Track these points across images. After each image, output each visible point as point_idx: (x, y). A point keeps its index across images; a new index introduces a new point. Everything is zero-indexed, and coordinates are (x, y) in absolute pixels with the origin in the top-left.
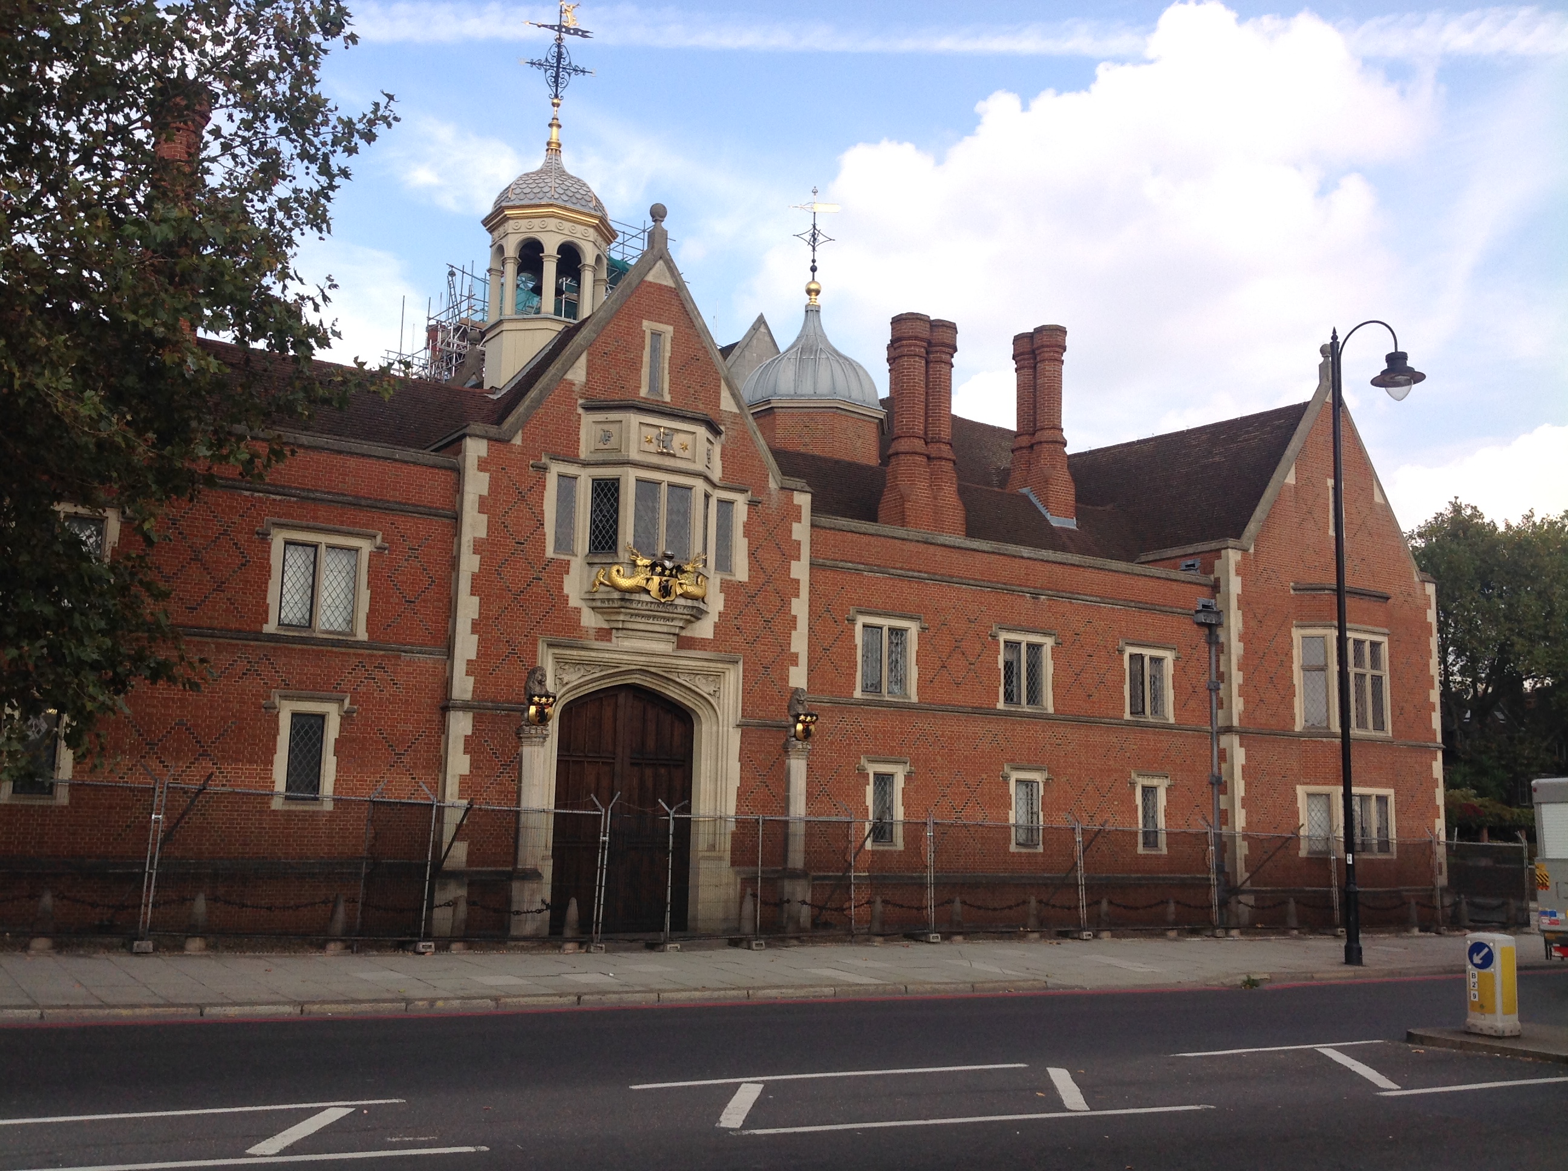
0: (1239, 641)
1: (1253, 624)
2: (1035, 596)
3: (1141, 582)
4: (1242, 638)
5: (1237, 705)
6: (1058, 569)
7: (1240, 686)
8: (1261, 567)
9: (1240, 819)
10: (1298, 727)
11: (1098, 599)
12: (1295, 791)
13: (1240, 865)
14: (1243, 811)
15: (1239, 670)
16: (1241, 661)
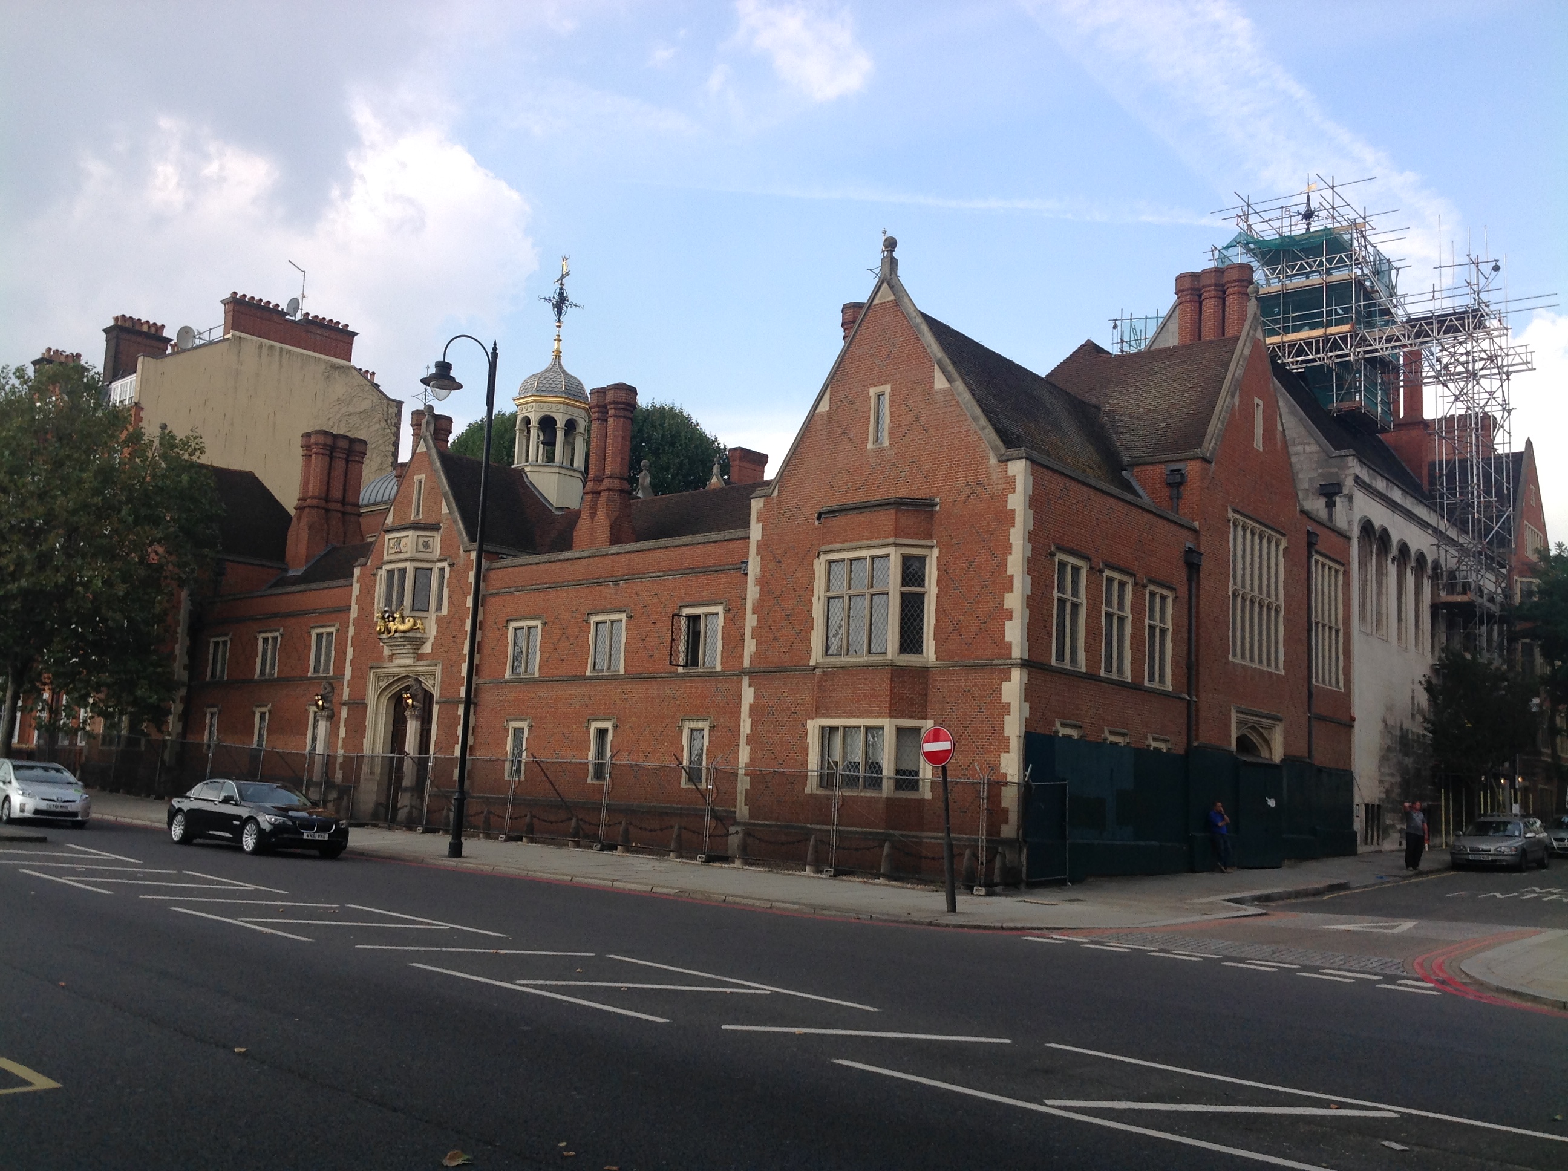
0: (756, 585)
1: (771, 565)
2: (616, 583)
3: (700, 549)
4: (760, 582)
5: (749, 647)
6: (634, 556)
7: (753, 629)
8: (784, 507)
9: (744, 755)
10: (812, 663)
11: (662, 574)
12: (805, 726)
13: (741, 798)
14: (748, 748)
15: (754, 613)
16: (756, 605)
